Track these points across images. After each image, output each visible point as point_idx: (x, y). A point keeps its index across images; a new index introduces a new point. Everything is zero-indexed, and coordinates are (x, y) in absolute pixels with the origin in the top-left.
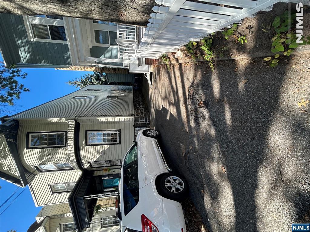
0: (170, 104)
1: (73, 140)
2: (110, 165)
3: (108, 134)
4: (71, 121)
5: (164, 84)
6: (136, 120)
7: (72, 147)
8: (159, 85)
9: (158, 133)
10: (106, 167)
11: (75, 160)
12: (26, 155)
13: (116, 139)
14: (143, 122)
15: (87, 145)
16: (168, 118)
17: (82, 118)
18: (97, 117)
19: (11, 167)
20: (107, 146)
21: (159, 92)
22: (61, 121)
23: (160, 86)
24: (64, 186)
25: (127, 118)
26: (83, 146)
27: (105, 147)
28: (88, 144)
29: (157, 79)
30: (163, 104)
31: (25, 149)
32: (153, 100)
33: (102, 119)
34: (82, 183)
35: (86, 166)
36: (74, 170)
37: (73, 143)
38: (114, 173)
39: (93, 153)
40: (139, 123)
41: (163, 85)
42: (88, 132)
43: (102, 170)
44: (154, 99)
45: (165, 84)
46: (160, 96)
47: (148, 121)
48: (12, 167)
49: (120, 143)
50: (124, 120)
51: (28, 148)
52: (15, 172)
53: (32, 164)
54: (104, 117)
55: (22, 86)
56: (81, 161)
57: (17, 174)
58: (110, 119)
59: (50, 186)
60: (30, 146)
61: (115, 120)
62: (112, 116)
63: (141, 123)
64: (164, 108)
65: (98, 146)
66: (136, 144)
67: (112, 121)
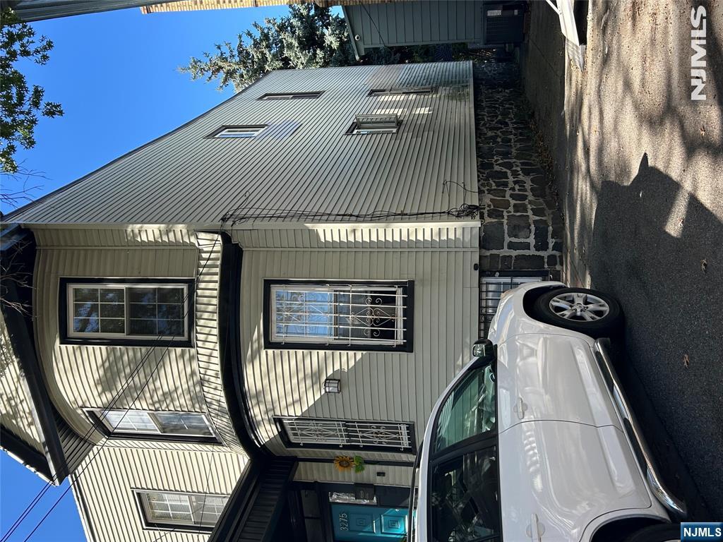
0: (693, 146)
1: (216, 317)
2: (361, 444)
3: (356, 299)
4: (209, 236)
5: (659, 36)
6: (487, 240)
7: (211, 346)
8: (626, 42)
9: (606, 309)
10: (345, 447)
11: (225, 405)
12: (61, 365)
13: (392, 324)
14: (527, 246)
15: (269, 345)
16: (674, 227)
17: (248, 225)
18: (313, 221)
19: (16, 405)
20: (351, 353)
21: (628, 85)
22: (171, 235)
23: (637, 49)
24: (183, 504)
25: (444, 225)
26: (256, 345)
27: (344, 359)
28: (275, 338)
29: (617, 9)
30: (646, 147)
31: (58, 341)
32: (590, 128)
33: (330, 232)
34: (252, 502)
35: (267, 433)
36: (220, 444)
37: (215, 331)
38: (379, 481)
39: (295, 381)
40: (506, 252)
41: (653, 41)
42: (275, 289)
43: (331, 461)
44: (595, 123)
45: (666, 33)
46: (629, 107)
47: (551, 245)
48: (20, 406)
49: (408, 347)
50: (428, 237)
51: (65, 340)
52: (29, 425)
53: (80, 403)
54: (342, 221)
55: (38, 94)
56: (247, 410)
57: (35, 433)
58: (367, 232)
59: (139, 494)
60: (72, 332)
61: (389, 238)
62: (373, 218)
63: (514, 253)
64: (655, 170)
65: (315, 352)
66: (490, 357)
67: (374, 238)
